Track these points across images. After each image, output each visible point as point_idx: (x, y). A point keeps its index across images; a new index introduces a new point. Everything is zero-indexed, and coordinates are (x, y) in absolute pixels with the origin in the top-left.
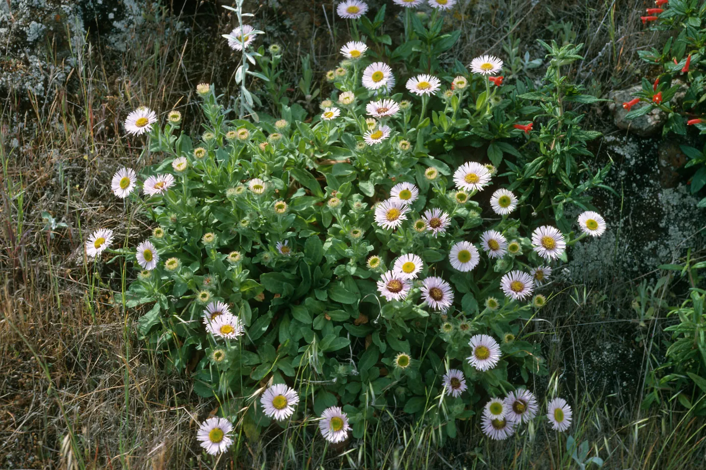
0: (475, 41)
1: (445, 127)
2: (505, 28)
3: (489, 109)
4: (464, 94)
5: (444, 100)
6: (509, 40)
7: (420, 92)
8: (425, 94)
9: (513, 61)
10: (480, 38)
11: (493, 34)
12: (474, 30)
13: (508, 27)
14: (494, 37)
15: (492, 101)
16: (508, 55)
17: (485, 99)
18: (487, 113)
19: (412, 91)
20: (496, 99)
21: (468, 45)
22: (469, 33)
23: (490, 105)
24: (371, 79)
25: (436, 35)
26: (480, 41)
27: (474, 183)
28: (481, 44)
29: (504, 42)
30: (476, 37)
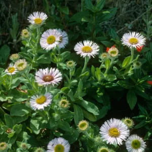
0: (125, 12)
1: (99, 78)
2: (145, 7)
3: (131, 69)
4: (116, 60)
5: (101, 60)
6: (147, 15)
7: (84, 55)
8: (87, 56)
9: (148, 29)
10: (129, 11)
11: (137, 9)
12: (125, 5)
13: (147, 6)
14: (137, 11)
15: (135, 65)
16: (145, 24)
17: (129, 61)
18: (129, 72)
19: (78, 53)
20: (138, 64)
21: (121, 15)
22: (122, 7)
23: (133, 67)
24: (46, 41)
25: (100, 10)
26: (128, 13)
27: (116, 137)
28: (129, 15)
29: (144, 16)
30: (127, 10)
